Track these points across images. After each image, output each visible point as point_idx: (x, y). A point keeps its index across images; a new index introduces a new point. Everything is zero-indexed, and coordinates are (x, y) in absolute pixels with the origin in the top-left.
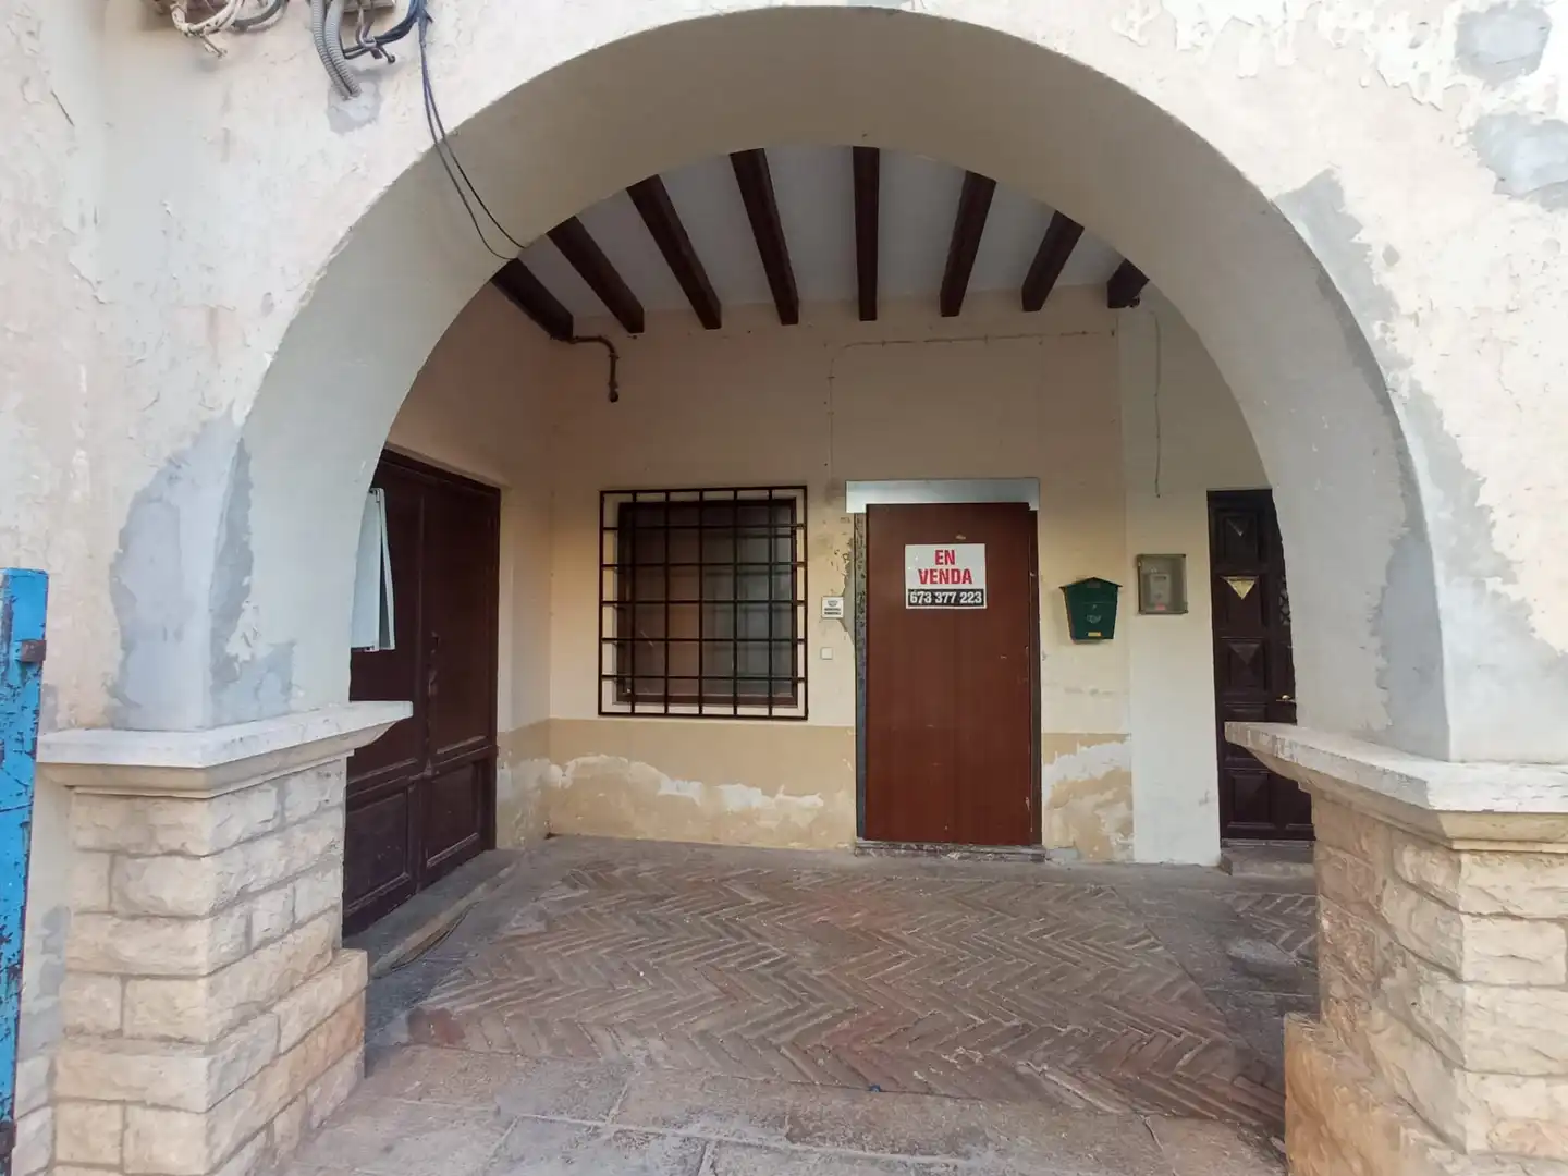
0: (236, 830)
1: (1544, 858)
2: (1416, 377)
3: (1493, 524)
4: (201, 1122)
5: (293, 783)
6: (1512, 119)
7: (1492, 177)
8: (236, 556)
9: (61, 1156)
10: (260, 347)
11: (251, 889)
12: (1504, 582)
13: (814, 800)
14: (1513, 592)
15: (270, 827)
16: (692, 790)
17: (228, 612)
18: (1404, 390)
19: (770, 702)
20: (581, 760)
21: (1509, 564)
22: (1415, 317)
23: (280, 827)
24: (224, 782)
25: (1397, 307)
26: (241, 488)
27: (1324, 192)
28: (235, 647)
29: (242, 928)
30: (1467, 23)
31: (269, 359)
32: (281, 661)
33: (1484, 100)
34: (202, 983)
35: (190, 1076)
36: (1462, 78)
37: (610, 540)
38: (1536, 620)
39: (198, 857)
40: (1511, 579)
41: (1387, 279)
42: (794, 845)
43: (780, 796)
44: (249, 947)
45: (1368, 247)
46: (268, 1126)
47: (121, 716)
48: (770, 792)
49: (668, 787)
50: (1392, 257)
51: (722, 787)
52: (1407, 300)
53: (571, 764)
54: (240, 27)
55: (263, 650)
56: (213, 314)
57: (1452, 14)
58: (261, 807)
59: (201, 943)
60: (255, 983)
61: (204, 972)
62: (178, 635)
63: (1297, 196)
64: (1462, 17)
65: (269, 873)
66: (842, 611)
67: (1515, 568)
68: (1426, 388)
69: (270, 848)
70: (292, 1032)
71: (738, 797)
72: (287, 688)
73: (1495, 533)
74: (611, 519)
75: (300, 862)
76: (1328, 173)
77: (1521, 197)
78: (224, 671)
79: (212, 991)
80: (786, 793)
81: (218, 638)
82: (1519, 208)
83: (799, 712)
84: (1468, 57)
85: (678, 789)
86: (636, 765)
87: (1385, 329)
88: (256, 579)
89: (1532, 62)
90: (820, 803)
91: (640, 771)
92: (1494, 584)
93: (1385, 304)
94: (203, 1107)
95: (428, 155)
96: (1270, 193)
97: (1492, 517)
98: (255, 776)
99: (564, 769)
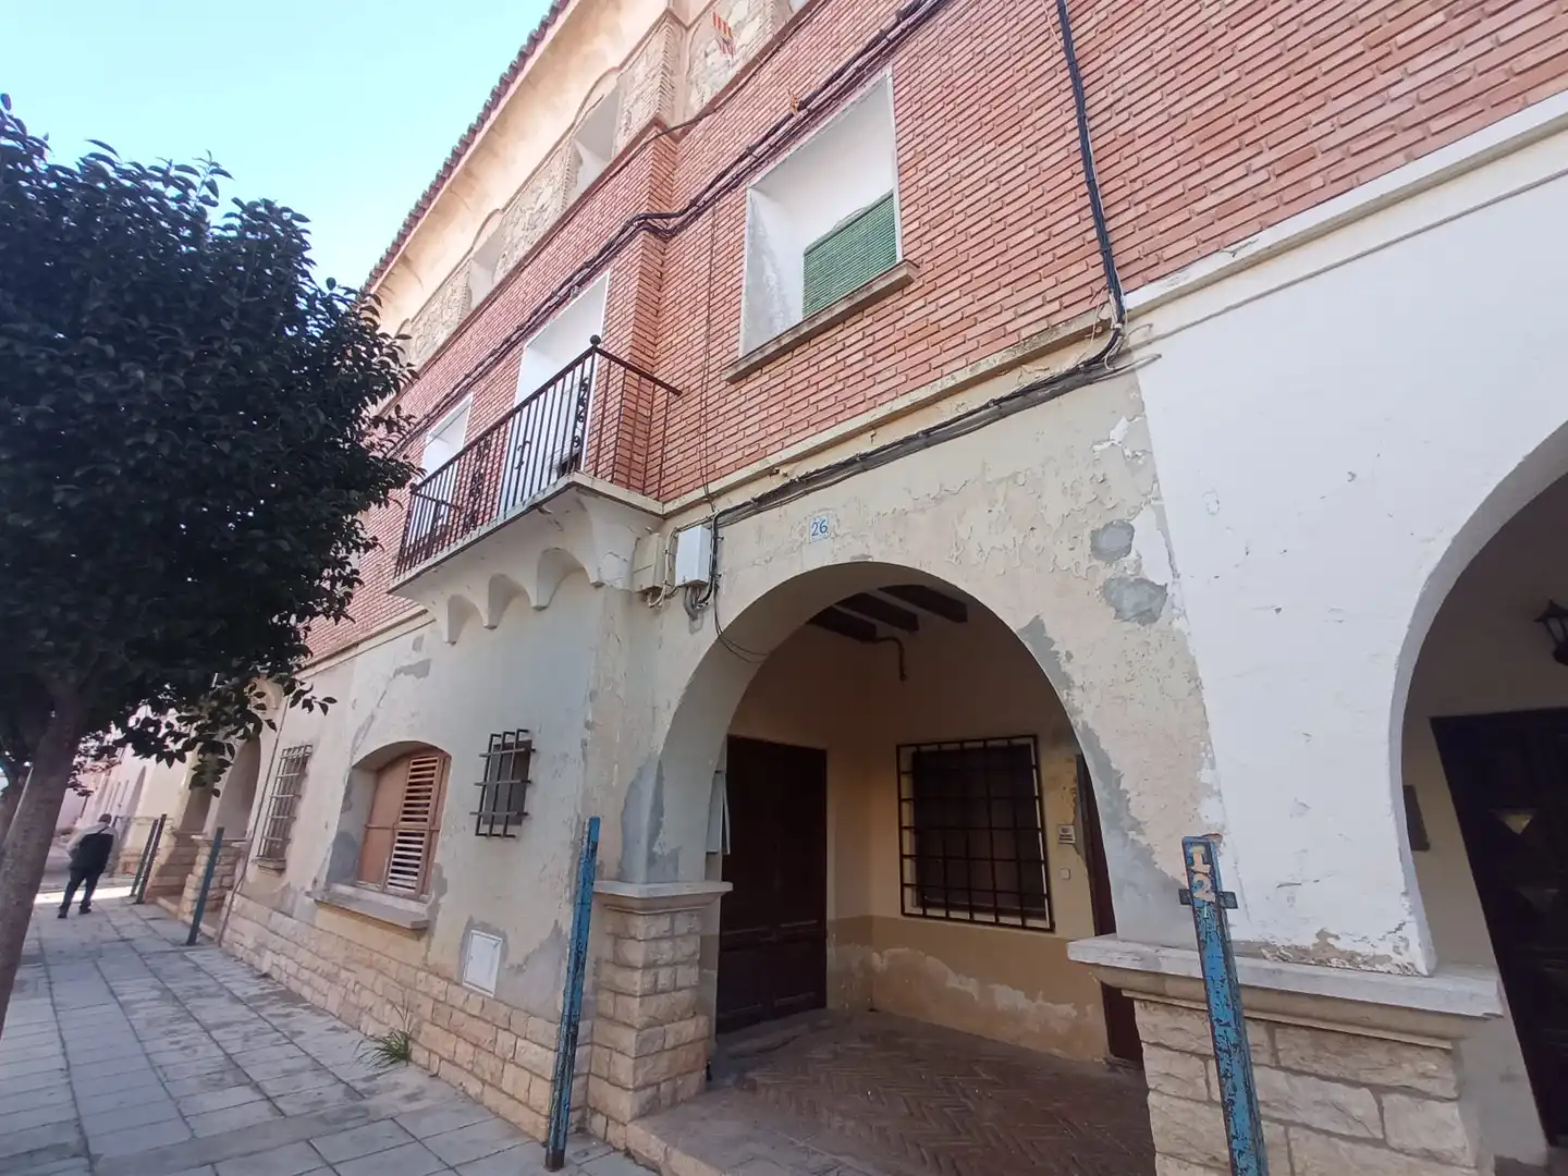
0: (653, 933)
1: (1181, 1010)
2: (1085, 719)
3: (1129, 800)
4: (632, 1062)
5: (679, 915)
6: (1121, 581)
7: (1112, 611)
8: (658, 809)
9: (592, 1071)
10: (665, 721)
11: (659, 962)
12: (1138, 834)
13: (1066, 1009)
14: (1143, 841)
15: (667, 934)
16: (971, 986)
17: (653, 836)
18: (1080, 727)
19: (1024, 915)
20: (892, 950)
21: (1139, 823)
22: (1082, 688)
23: (671, 936)
24: (651, 907)
25: (1073, 682)
26: (660, 779)
27: (1037, 625)
28: (656, 849)
29: (653, 980)
30: (1095, 535)
31: (668, 727)
32: (674, 857)
33: (1106, 572)
34: (638, 999)
35: (629, 1040)
36: (1095, 562)
37: (906, 782)
38: (1155, 858)
39: (640, 941)
40: (1141, 832)
41: (1067, 668)
42: (1056, 1051)
43: (1040, 1001)
44: (655, 991)
45: (1057, 653)
46: (658, 1084)
47: (621, 877)
48: (1031, 996)
49: (953, 982)
50: (1069, 656)
51: (992, 986)
52: (1078, 679)
53: (886, 953)
54: (666, 597)
55: (667, 851)
56: (654, 708)
57: (1087, 531)
58: (663, 924)
59: (638, 981)
60: (657, 1009)
61: (638, 994)
62: (638, 842)
63: (1025, 630)
64: (1092, 532)
65: (667, 957)
66: (1074, 838)
67: (1142, 826)
68: (1090, 726)
69: (666, 945)
70: (671, 1041)
71: (1008, 997)
72: (676, 869)
73: (1130, 804)
74: (906, 765)
75: (679, 957)
76: (1037, 617)
77: (1128, 620)
78: (652, 859)
79: (641, 1005)
80: (1046, 999)
81: (651, 844)
82: (1127, 626)
83: (1045, 924)
84: (1096, 551)
85: (960, 983)
86: (930, 959)
87: (1068, 695)
88: (664, 819)
89: (1128, 549)
90: (1074, 1013)
91: (933, 963)
92: (1132, 834)
93: (1068, 682)
94: (633, 1056)
95: (716, 641)
96: (1015, 631)
97: (1128, 796)
98: (661, 908)
99: (882, 956)
